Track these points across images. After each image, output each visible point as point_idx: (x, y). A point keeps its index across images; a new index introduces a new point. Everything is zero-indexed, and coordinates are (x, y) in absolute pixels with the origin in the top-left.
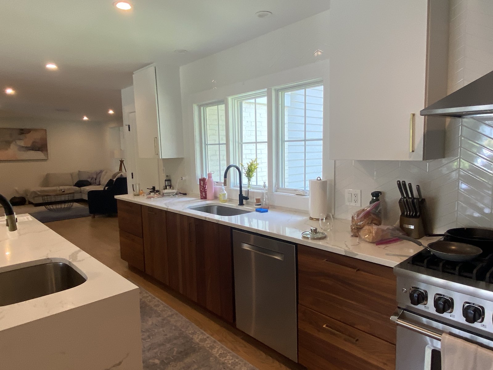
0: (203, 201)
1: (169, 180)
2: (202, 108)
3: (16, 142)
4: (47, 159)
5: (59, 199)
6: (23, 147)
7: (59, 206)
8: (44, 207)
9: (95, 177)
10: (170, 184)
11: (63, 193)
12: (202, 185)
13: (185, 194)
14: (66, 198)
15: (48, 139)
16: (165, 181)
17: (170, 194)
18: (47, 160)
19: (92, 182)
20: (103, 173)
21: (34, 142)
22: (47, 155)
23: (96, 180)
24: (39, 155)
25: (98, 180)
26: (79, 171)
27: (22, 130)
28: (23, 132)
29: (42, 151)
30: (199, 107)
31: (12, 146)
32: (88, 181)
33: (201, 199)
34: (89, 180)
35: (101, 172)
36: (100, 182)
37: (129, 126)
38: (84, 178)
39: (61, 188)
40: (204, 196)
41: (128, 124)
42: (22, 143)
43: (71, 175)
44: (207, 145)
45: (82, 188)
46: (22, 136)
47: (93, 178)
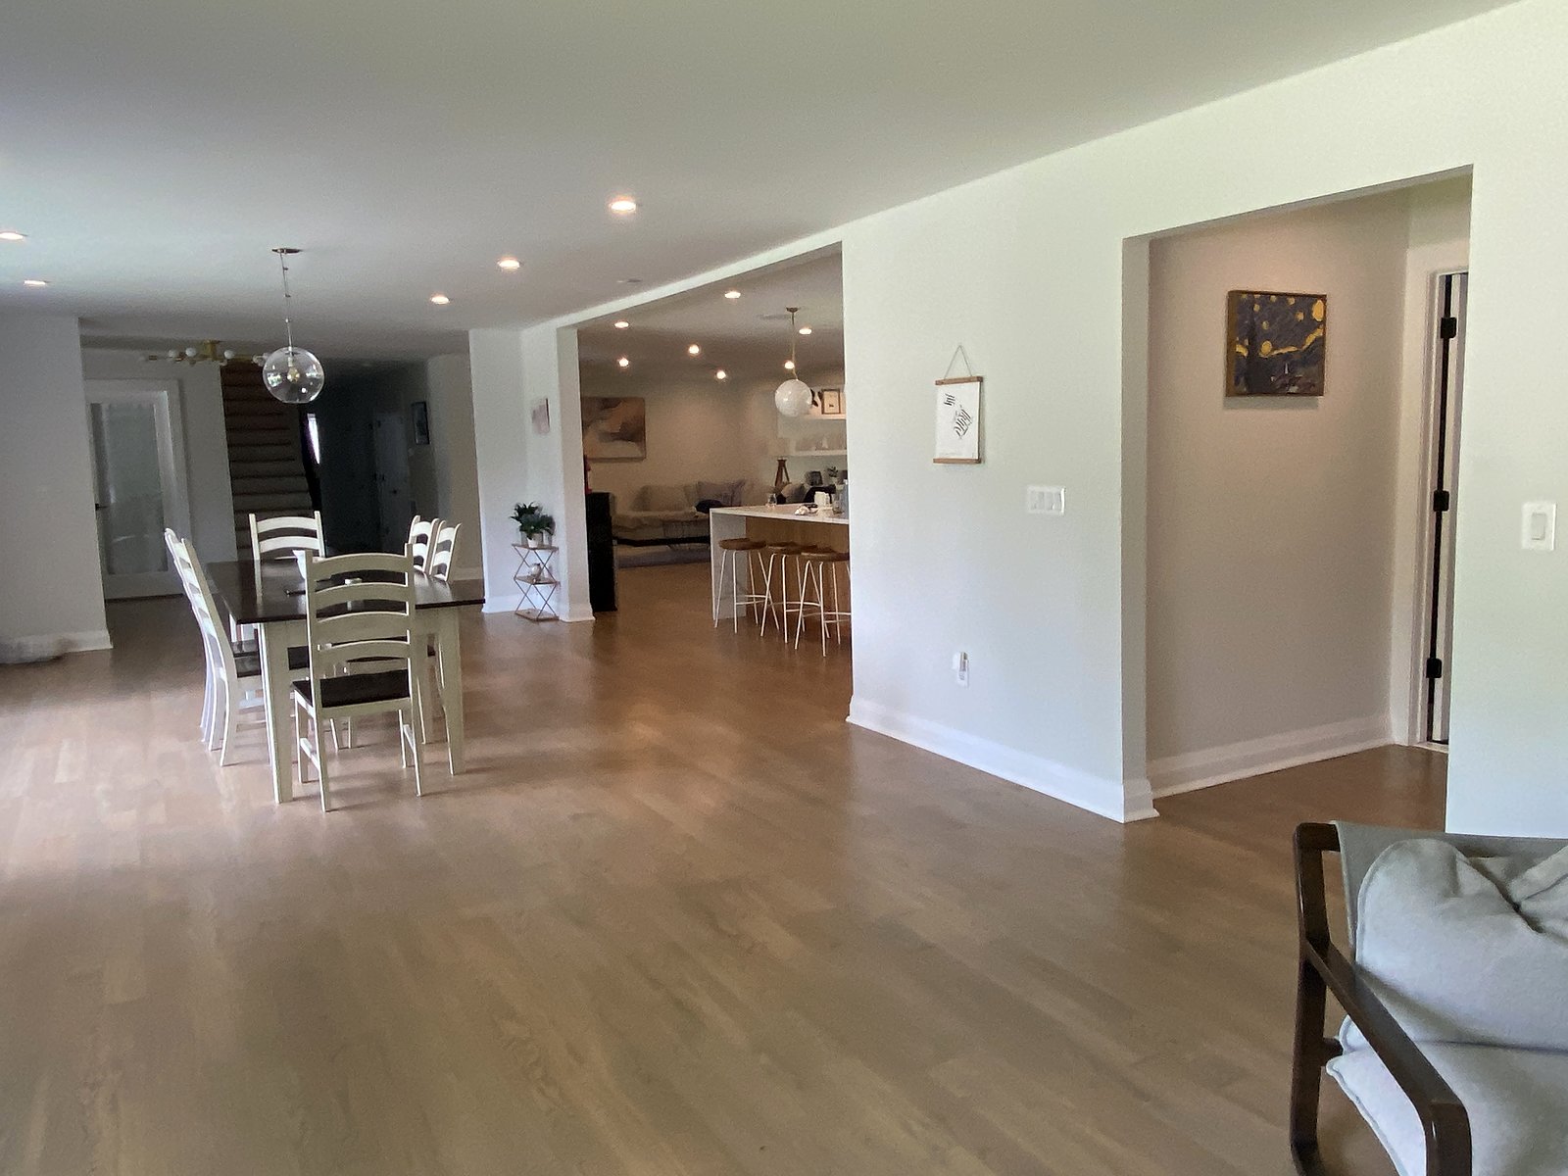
3: (596, 425)
4: (644, 456)
6: (606, 433)
8: (668, 546)
9: (730, 494)
15: (646, 418)
20: (746, 485)
21: (624, 424)
22: (644, 448)
23: (732, 499)
24: (629, 449)
25: (736, 500)
26: (700, 482)
27: (606, 400)
28: (608, 404)
29: (637, 441)
31: (591, 430)
32: (717, 502)
34: (720, 500)
35: (741, 484)
36: (740, 504)
38: (709, 496)
42: (604, 426)
43: (685, 488)
46: (605, 413)
47: (727, 496)
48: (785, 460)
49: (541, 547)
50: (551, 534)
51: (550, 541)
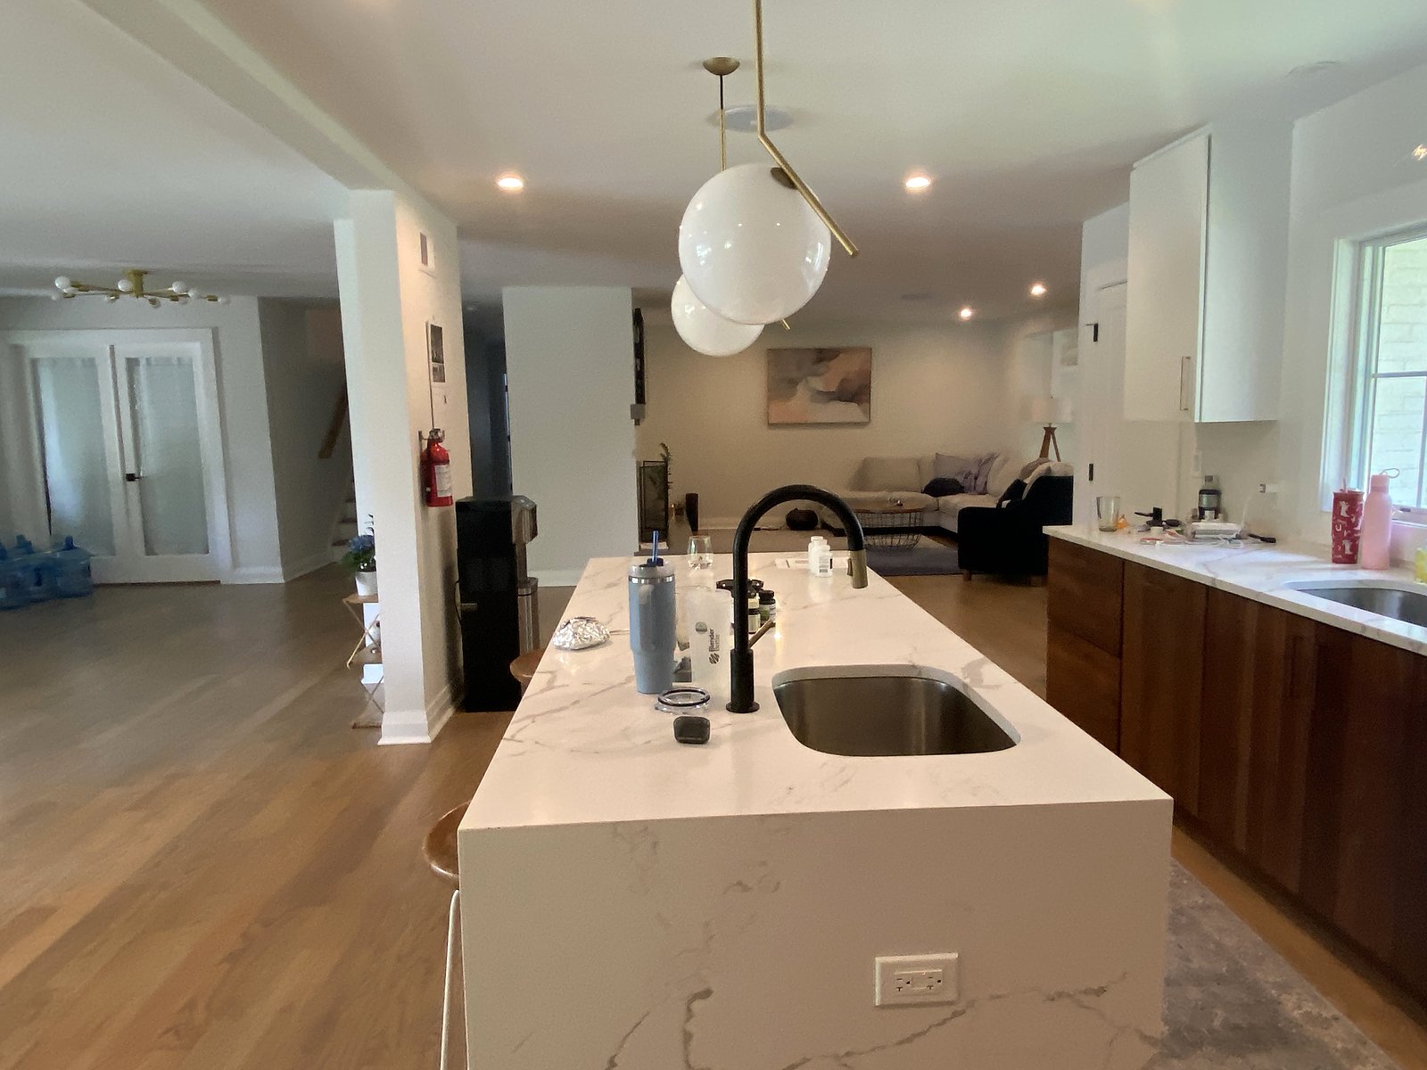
0: (1344, 569)
1: (1215, 493)
2: (1369, 251)
3: (807, 382)
4: (866, 420)
5: (889, 522)
6: (820, 393)
7: (888, 541)
9: (974, 471)
10: (1214, 505)
11: (899, 509)
12: (1343, 513)
13: (1270, 541)
14: (905, 521)
15: (874, 373)
16: (1202, 492)
17: (1219, 536)
18: (867, 423)
19: (966, 485)
20: (996, 463)
21: (842, 381)
22: (868, 413)
23: (976, 478)
24: (851, 411)
25: (980, 481)
26: (938, 455)
27: (820, 351)
28: (824, 356)
29: (859, 402)
30: (1360, 246)
31: (800, 388)
32: (955, 482)
33: (1335, 561)
34: (960, 479)
35: (991, 458)
36: (986, 484)
37: (1096, 327)
38: (947, 473)
39: (896, 495)
40: (1348, 551)
41: (1093, 321)
42: (818, 384)
43: (919, 463)
44: (1376, 376)
45: (943, 499)
46: (821, 368)
47: (970, 473)
48: (1055, 428)
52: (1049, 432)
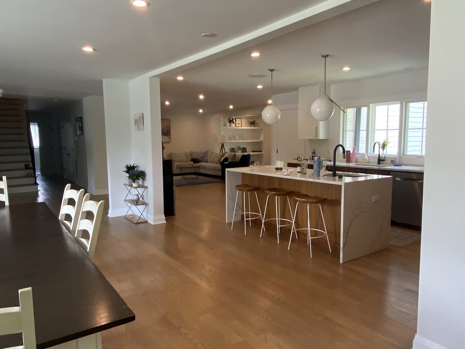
1: (315, 153)
2: (345, 109)
5: (190, 171)
8: (181, 176)
10: (315, 156)
11: (193, 166)
12: (348, 154)
13: (330, 161)
14: (194, 170)
15: (171, 127)
18: (170, 142)
19: (202, 160)
20: (209, 153)
21: (162, 129)
22: (170, 139)
24: (165, 138)
25: (205, 158)
26: (191, 152)
29: (167, 135)
33: (347, 162)
34: (199, 158)
35: (207, 152)
36: (207, 160)
38: (195, 157)
40: (349, 160)
43: (186, 154)
44: (347, 131)
47: (202, 157)
48: (224, 144)
49: (139, 186)
50: (144, 179)
51: (143, 183)
52: (223, 145)
